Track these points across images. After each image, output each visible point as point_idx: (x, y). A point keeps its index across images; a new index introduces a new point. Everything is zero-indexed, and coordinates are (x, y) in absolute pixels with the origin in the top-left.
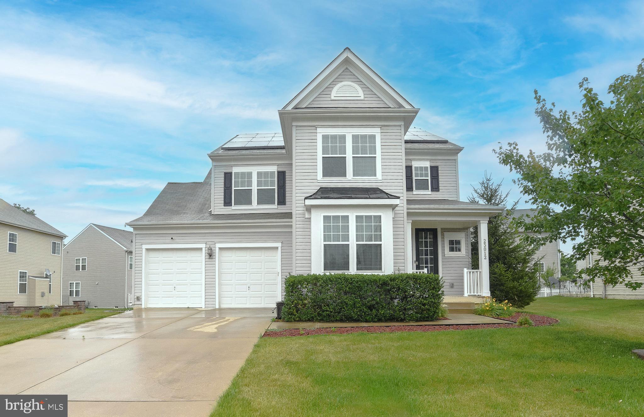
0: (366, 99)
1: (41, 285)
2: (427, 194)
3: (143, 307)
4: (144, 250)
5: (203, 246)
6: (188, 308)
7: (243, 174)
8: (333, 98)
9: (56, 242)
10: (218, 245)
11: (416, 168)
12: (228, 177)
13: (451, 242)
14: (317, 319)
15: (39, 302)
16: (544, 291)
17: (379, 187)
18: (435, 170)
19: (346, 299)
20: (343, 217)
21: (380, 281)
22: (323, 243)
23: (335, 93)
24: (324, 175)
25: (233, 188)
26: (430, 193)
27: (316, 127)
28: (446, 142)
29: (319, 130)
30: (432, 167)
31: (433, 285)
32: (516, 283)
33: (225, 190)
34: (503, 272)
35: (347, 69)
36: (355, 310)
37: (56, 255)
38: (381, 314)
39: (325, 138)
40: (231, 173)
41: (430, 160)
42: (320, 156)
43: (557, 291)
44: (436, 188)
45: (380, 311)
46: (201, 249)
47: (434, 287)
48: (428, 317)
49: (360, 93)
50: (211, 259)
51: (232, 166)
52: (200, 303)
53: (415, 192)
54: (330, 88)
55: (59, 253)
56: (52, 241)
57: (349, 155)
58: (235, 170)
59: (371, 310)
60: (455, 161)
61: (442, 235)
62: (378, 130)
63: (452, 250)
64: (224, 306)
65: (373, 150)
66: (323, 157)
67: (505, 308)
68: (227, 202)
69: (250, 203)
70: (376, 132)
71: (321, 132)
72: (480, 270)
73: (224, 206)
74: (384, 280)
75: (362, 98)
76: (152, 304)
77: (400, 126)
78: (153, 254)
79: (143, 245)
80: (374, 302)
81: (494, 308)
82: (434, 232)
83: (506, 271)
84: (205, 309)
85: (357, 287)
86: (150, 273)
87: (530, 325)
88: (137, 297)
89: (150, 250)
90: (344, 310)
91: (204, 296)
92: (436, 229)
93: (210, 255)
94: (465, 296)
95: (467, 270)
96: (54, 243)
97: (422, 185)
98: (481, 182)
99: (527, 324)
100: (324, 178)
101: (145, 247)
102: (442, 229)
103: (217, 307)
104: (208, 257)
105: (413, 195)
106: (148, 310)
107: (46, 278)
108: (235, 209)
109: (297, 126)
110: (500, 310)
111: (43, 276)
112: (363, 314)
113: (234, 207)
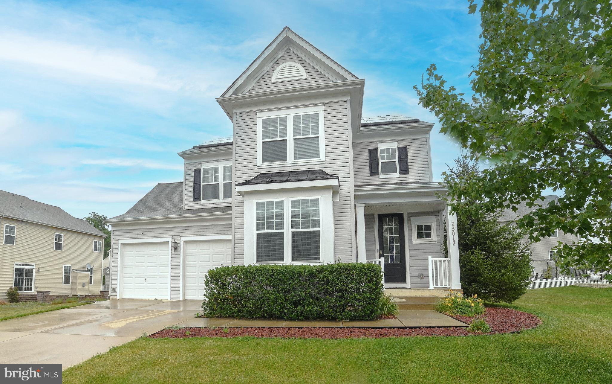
0: (309, 77)
1: (83, 277)
2: (396, 176)
3: (118, 298)
4: (120, 245)
5: (169, 240)
6: (156, 299)
7: (211, 170)
8: (274, 80)
9: (98, 241)
10: (183, 239)
11: (382, 150)
12: (197, 173)
13: (419, 228)
14: (237, 316)
15: (80, 292)
16: (561, 281)
17: (322, 169)
18: (403, 152)
19: (267, 293)
20: (277, 203)
21: (304, 273)
22: (256, 232)
23: (275, 76)
24: (264, 161)
25: (202, 184)
26: (398, 176)
27: (256, 112)
28: (417, 121)
29: (259, 115)
30: (399, 148)
31: (369, 277)
32: (497, 273)
33: (194, 186)
34: (481, 261)
35: (288, 49)
36: (277, 306)
37: (97, 251)
38: (307, 311)
39: (265, 122)
40: (200, 170)
41: (398, 141)
42: (260, 141)
43: (573, 280)
44: (404, 170)
45: (306, 308)
46: (167, 243)
47: (371, 279)
48: (363, 316)
49: (302, 72)
50: (176, 253)
51: (201, 163)
52: (165, 295)
53: (381, 176)
54: (271, 71)
55: (100, 250)
56: (94, 240)
57: (290, 137)
58: (204, 166)
59: (296, 307)
60: (427, 140)
61: (408, 220)
62: (322, 108)
63: (420, 236)
64: (188, 298)
65: (316, 129)
66: (263, 142)
67: (473, 304)
68: (196, 198)
69: (217, 197)
70: (320, 111)
71: (261, 116)
72: (449, 258)
73: (194, 201)
74: (309, 271)
75: (304, 77)
76: (127, 295)
77: (345, 101)
78: (128, 249)
79: (119, 240)
80: (298, 298)
81: (457, 305)
82: (399, 217)
83: (484, 259)
84: (171, 301)
85: (279, 279)
86: (127, 266)
87: (486, 331)
88: (113, 289)
89: (126, 245)
90: (264, 306)
91: (170, 288)
92: (403, 214)
93: (176, 248)
94: (430, 289)
95: (432, 259)
96: (96, 242)
97: (389, 168)
98: (455, 159)
99: (481, 329)
100: (264, 163)
101: (121, 242)
102: (408, 213)
103: (181, 299)
104: (173, 250)
105: (380, 179)
106: (123, 300)
107: (87, 271)
108: (204, 203)
109: (237, 113)
110: (466, 306)
111: (85, 269)
112: (286, 311)
113: (202, 202)
